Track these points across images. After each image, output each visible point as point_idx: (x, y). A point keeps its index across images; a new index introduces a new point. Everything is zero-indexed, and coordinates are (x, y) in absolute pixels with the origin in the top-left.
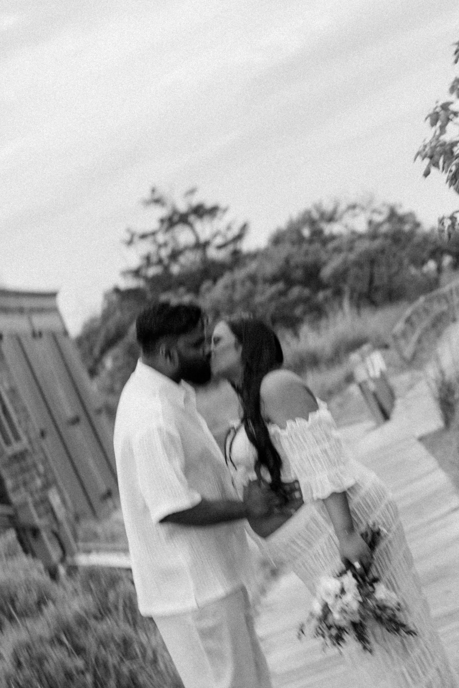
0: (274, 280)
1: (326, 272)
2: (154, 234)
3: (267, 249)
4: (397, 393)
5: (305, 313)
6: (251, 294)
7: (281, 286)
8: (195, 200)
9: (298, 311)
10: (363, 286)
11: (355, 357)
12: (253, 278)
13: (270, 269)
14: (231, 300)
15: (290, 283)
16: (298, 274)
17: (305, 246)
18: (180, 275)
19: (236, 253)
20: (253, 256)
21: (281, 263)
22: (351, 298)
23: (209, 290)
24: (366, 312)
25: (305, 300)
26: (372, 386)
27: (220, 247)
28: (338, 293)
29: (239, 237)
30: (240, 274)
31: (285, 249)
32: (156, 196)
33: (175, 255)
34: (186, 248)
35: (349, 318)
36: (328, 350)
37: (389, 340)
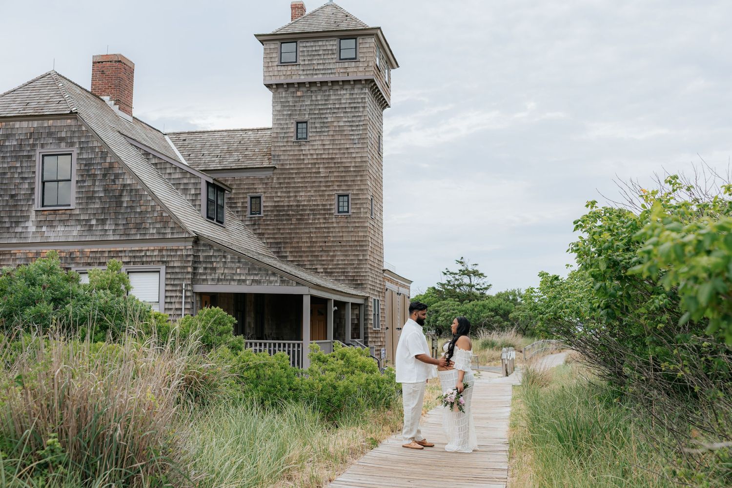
0: (492, 310)
1: (511, 315)
2: (456, 274)
3: (494, 297)
4: (515, 369)
5: (497, 327)
6: (481, 311)
7: (493, 313)
8: (476, 268)
9: (495, 325)
10: (523, 326)
11: (504, 349)
12: (484, 306)
13: (492, 305)
14: (473, 310)
15: (497, 314)
16: (501, 312)
17: (508, 302)
18: (459, 293)
19: (482, 294)
20: (488, 298)
21: (497, 305)
22: (517, 328)
23: (466, 303)
24: (519, 336)
25: (500, 323)
26: (506, 362)
27: (478, 289)
28: (513, 325)
29: (486, 289)
30: (480, 303)
31: (501, 301)
32: (462, 261)
33: (459, 286)
34: (465, 285)
35: (512, 336)
36: (499, 344)
37: (523, 350)
